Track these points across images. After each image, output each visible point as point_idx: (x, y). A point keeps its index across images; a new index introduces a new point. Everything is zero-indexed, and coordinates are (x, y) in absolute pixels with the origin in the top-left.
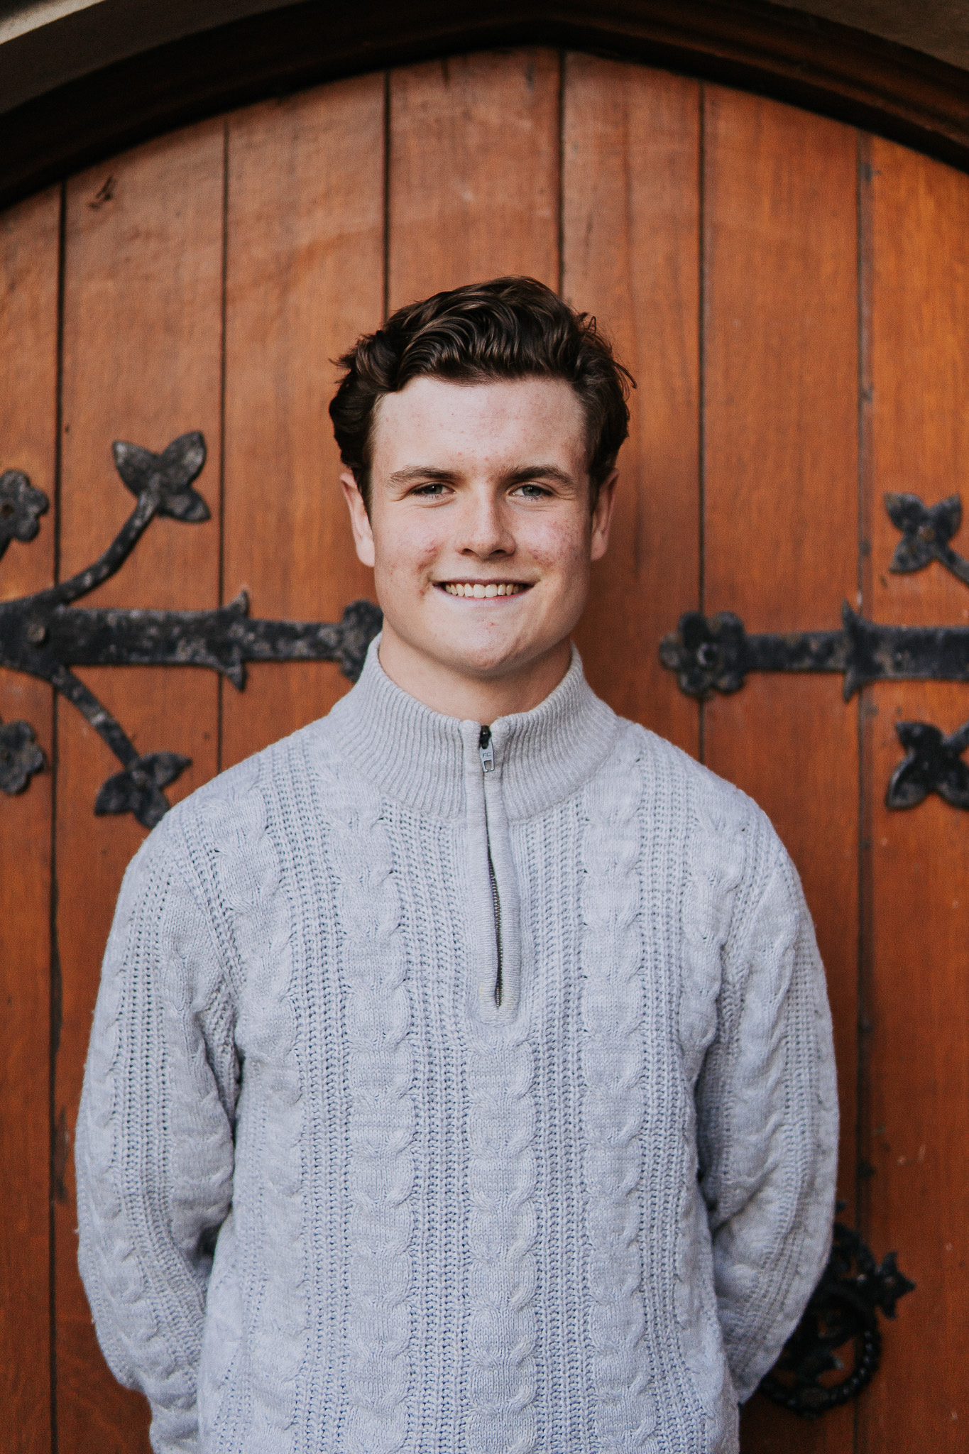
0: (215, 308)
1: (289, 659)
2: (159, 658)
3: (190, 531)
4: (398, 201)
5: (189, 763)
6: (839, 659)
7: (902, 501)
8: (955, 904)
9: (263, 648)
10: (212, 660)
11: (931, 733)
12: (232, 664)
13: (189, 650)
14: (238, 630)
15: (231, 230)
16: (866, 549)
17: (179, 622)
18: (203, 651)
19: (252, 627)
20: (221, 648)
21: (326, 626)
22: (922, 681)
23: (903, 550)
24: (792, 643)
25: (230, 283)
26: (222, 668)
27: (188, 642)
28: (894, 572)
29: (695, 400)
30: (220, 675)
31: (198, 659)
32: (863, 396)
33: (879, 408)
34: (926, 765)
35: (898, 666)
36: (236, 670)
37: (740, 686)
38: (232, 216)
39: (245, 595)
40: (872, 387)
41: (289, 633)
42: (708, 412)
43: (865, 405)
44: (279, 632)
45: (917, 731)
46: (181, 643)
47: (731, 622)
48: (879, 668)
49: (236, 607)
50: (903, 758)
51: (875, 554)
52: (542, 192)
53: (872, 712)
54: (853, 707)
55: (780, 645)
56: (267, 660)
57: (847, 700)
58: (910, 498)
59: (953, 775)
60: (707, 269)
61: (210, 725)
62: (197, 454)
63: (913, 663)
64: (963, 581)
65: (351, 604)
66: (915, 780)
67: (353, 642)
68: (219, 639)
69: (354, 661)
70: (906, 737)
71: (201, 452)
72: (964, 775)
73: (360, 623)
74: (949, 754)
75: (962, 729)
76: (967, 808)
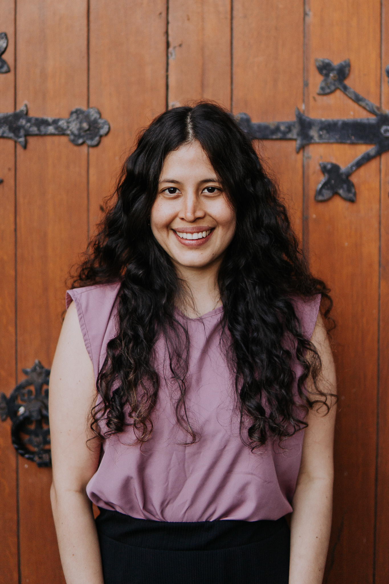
1: (45, 135)
3: (1, 77)
5: (2, 181)
6: (294, 134)
7: (323, 62)
8: (346, 244)
9: (34, 130)
10: (11, 135)
11: (335, 168)
12: (20, 137)
13: (1, 131)
14: (23, 122)
16: (306, 84)
18: (7, 131)
19: (29, 120)
20: (15, 130)
21: (62, 119)
22: (332, 143)
23: (323, 85)
24: (272, 127)
26: (16, 139)
27: (1, 127)
28: (319, 94)
29: (229, 16)
30: (16, 142)
31: (5, 135)
32: (305, 14)
33: (311, 19)
34: (333, 182)
35: (320, 137)
36: (22, 139)
39: (26, 106)
40: (310, 10)
41: (45, 123)
42: (235, 21)
43: (307, 18)
44: (41, 123)
45: (329, 166)
47: (244, 117)
48: (312, 138)
49: (22, 111)
50: (323, 179)
51: (311, 86)
53: (309, 158)
54: (300, 156)
55: (266, 128)
56: (36, 135)
57: (298, 152)
58: (327, 61)
59: (345, 186)
61: (11, 165)
62: (4, 43)
63: (327, 136)
64: (350, 98)
65: (74, 110)
66: (328, 189)
67: (74, 127)
68: (14, 126)
69: (75, 135)
70: (324, 169)
71: (6, 41)
72: (350, 186)
73: (77, 118)
74: (344, 177)
75: (349, 165)
76: (352, 201)
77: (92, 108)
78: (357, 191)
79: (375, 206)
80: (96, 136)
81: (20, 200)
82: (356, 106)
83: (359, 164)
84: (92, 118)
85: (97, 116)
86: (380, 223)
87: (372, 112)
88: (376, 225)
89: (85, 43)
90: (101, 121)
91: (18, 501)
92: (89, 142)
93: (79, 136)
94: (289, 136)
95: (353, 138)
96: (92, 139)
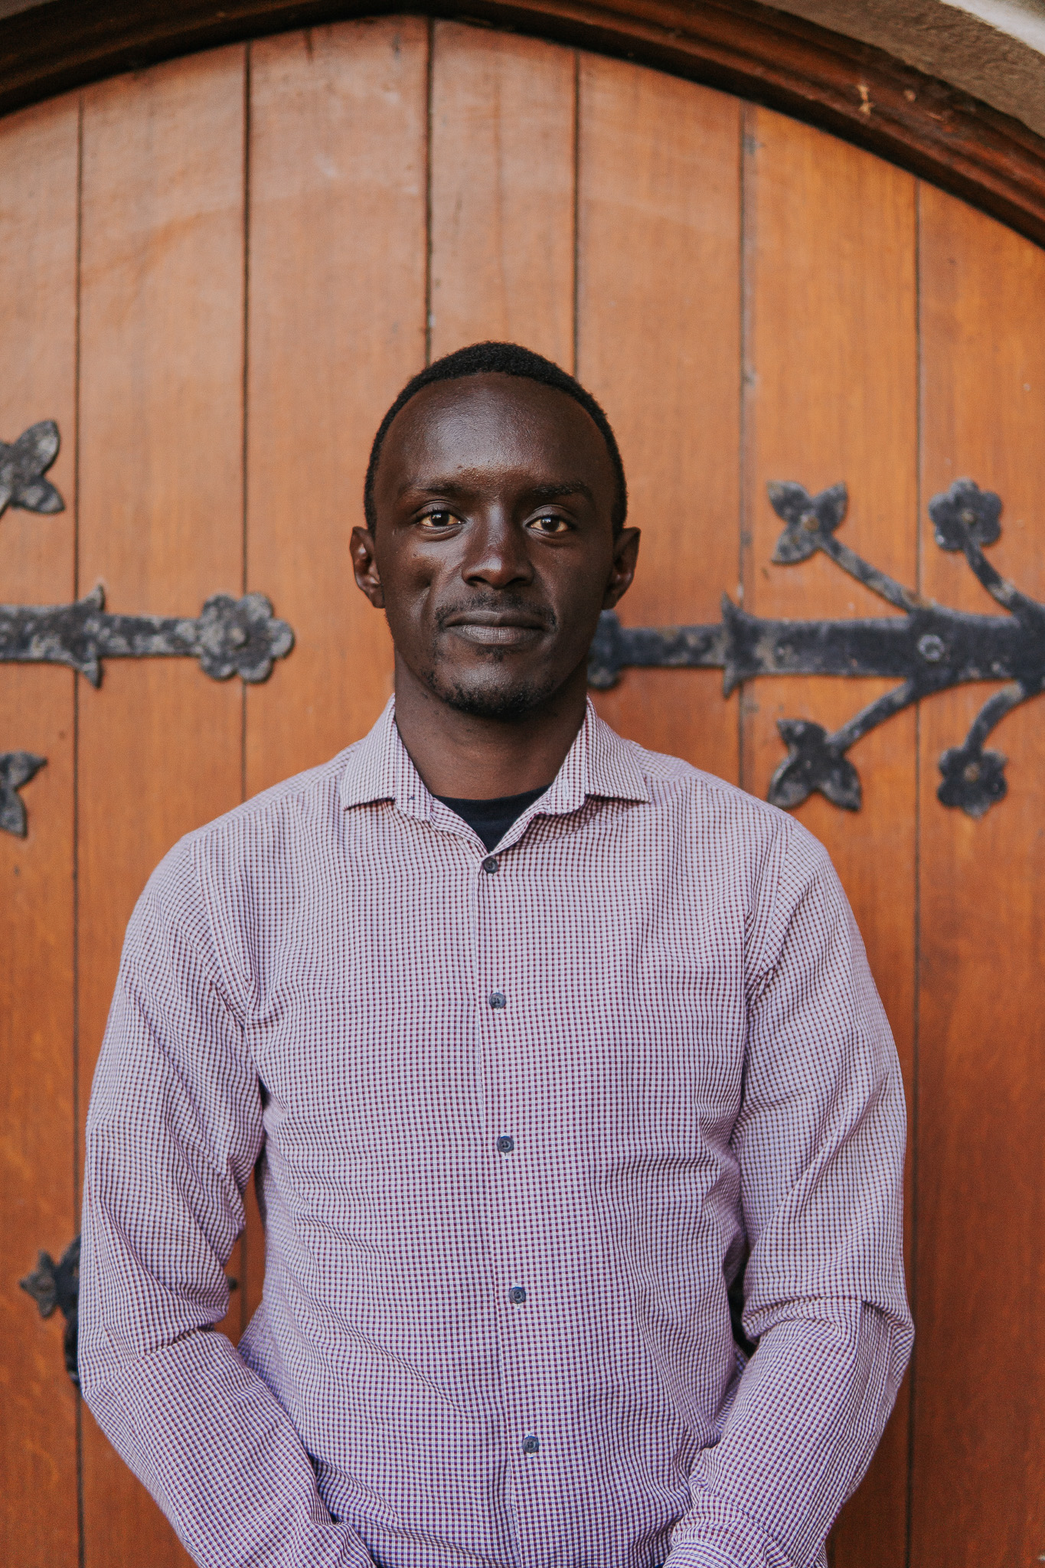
0: (69, 291)
1: (145, 656)
2: (11, 654)
3: (42, 524)
4: (258, 178)
5: (44, 763)
6: (719, 654)
7: (786, 490)
9: (119, 643)
10: (66, 656)
11: (814, 733)
12: (88, 661)
13: (44, 646)
14: (93, 626)
15: (86, 210)
16: (746, 540)
17: (32, 617)
18: (57, 647)
19: (107, 622)
20: (76, 644)
21: (183, 620)
22: (806, 676)
23: (786, 541)
24: (669, 639)
25: (84, 266)
26: (77, 664)
27: (42, 638)
28: (776, 563)
30: (76, 673)
31: (53, 655)
32: (744, 379)
33: (756, 390)
34: (808, 764)
35: (779, 660)
37: (615, 685)
38: (85, 197)
39: (101, 589)
40: (754, 370)
41: (145, 628)
43: (748, 389)
44: (136, 628)
45: (799, 729)
46: (35, 639)
48: (759, 663)
49: (91, 602)
50: (785, 758)
51: (757, 544)
52: (409, 168)
53: (752, 709)
54: (732, 705)
55: (655, 640)
56: (123, 656)
57: (727, 696)
58: (793, 487)
59: (836, 774)
60: (581, 248)
61: (67, 724)
62: (51, 442)
63: (796, 658)
64: (848, 572)
65: (211, 598)
66: (797, 781)
67: (212, 637)
68: (74, 634)
69: (213, 658)
70: (788, 736)
71: (55, 440)
72: (848, 775)
73: (219, 617)
74: (834, 753)
75: (846, 727)
76: (853, 808)
77: (253, 594)
78: (865, 785)
79: (907, 821)
80: (262, 658)
81: (87, 804)
82: (859, 590)
83: (868, 725)
84: (254, 618)
85: (266, 613)
86: (917, 859)
87: (899, 604)
88: (908, 865)
89: (238, 443)
90: (272, 624)
91: (80, 1503)
92: (246, 673)
93: (223, 659)
94: (708, 658)
95: (855, 663)
96: (253, 665)
